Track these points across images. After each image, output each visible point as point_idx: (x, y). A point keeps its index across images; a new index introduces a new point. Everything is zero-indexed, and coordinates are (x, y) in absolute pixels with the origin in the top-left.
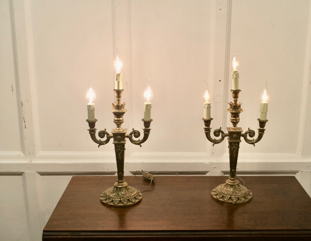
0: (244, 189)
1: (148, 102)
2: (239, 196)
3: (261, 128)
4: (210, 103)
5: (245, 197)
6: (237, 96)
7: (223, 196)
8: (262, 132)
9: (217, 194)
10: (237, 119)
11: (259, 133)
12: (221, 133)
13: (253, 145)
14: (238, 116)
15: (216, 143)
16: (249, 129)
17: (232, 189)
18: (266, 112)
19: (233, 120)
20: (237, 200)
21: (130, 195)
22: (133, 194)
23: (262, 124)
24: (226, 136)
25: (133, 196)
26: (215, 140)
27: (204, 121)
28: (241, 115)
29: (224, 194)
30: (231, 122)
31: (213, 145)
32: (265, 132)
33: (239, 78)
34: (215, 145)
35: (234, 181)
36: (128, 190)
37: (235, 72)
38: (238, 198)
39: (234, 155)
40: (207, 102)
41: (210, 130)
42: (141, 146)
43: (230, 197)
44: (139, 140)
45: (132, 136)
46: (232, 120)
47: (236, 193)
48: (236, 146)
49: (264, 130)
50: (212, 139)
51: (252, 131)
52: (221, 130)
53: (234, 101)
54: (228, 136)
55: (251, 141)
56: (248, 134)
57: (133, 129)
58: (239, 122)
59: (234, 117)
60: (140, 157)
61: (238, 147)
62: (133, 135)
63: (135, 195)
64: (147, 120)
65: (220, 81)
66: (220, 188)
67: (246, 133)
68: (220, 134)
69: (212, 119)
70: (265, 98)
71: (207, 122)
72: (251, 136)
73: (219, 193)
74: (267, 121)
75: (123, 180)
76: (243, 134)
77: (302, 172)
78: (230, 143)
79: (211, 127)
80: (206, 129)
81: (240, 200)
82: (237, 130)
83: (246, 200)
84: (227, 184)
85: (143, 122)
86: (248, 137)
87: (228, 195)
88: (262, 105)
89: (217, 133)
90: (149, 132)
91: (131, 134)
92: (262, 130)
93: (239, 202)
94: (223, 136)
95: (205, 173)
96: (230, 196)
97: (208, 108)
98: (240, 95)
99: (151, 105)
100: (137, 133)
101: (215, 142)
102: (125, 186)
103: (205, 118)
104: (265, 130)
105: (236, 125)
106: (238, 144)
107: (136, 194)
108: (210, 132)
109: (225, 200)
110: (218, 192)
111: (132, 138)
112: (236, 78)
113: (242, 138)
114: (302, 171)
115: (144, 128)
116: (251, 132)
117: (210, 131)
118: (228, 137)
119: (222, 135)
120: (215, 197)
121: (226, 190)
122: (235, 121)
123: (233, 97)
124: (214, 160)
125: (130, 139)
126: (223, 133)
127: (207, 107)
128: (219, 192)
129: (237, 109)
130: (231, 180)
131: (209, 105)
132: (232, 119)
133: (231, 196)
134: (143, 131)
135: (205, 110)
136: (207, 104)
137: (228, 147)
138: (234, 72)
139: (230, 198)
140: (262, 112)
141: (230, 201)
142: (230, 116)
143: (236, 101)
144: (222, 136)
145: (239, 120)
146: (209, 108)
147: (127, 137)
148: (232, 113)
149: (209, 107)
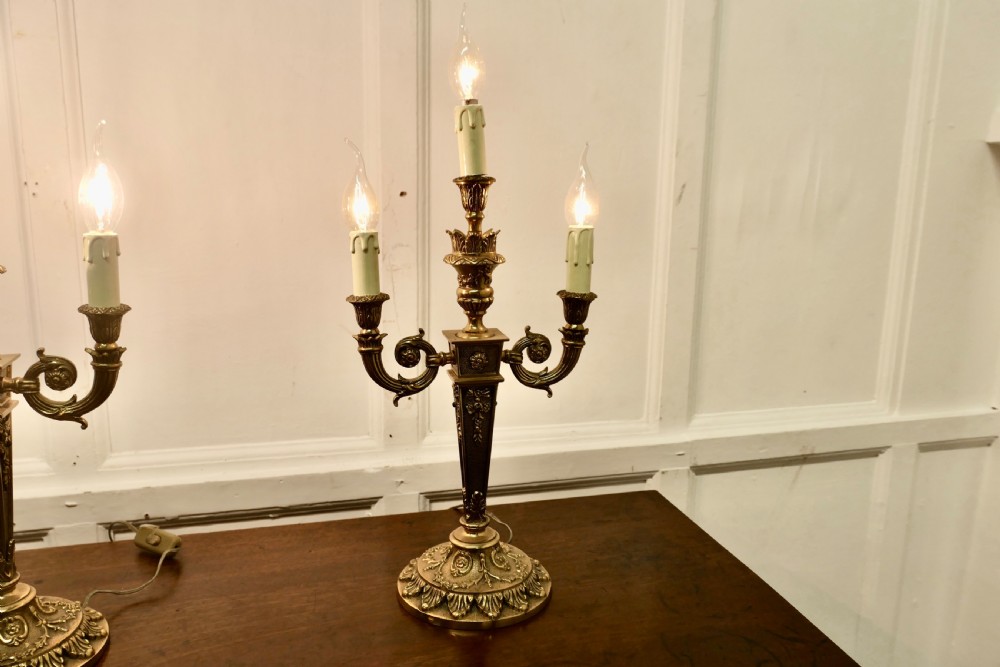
0: (520, 562)
1: (101, 226)
2: (506, 593)
3: (574, 326)
4: (373, 231)
5: (527, 592)
6: (479, 202)
7: (444, 601)
8: (574, 340)
9: (421, 592)
10: (483, 292)
11: (564, 344)
12: (423, 354)
13: (546, 392)
14: (488, 281)
15: (408, 393)
16: (528, 329)
17: (475, 569)
18: (588, 262)
19: (467, 296)
20: (501, 610)
21: (39, 645)
22: (57, 639)
23: (576, 306)
24: (443, 363)
25: (59, 645)
26: (402, 380)
27: (354, 304)
28: (496, 275)
29: (448, 592)
30: (462, 304)
31: (396, 402)
32: (587, 339)
33: (485, 128)
34: (403, 401)
35: (480, 535)
36: (35, 620)
37: (468, 102)
38: (505, 602)
39: (478, 433)
40: (364, 228)
41: (380, 340)
42: (84, 426)
43: (474, 600)
44: (74, 397)
45: (37, 384)
46: (462, 296)
47: (493, 580)
48: (483, 398)
49: (584, 332)
50: (391, 379)
51: (538, 340)
52: (425, 338)
53: (470, 220)
54: (453, 361)
55: (538, 375)
56: (525, 352)
57: (40, 353)
58: (490, 303)
59: (473, 285)
60: (138, 470)
61: (493, 403)
62: (42, 377)
63: (67, 639)
64: (100, 307)
65: (402, 194)
66: (430, 565)
67: (518, 349)
68: (419, 357)
69: (386, 297)
70: (582, 210)
71: (369, 311)
72: (538, 358)
73: (428, 587)
74: (593, 297)
75: (9, 579)
76: (506, 351)
77: (663, 473)
78: (461, 389)
79: (381, 328)
80: (363, 340)
81: (513, 607)
82: (486, 337)
83: (535, 605)
84: (456, 547)
85: (85, 318)
86: (528, 364)
87: (463, 593)
88: (575, 235)
89: (408, 352)
90: (118, 361)
91: (32, 374)
92: (575, 330)
93: (509, 615)
94: (433, 362)
95: (366, 504)
96: (471, 598)
97: (366, 251)
98: (490, 195)
99: (115, 239)
100: (62, 370)
101: (403, 389)
102: (22, 604)
103: (359, 291)
104: (587, 330)
105: (482, 316)
106: (492, 388)
107: (74, 634)
108: (380, 351)
109: (456, 614)
110: (423, 584)
111: (38, 389)
112: (473, 128)
113: (505, 369)
114: (664, 470)
115: (92, 344)
116: (535, 344)
117: (381, 347)
118: (448, 367)
119: (427, 358)
120: (411, 603)
121: (452, 574)
122: (476, 300)
123: (466, 208)
124: (397, 460)
125: (29, 399)
126: (430, 350)
127: (363, 246)
128: (427, 583)
129: (483, 251)
130: (469, 531)
131: (371, 238)
132: (464, 292)
133: (476, 595)
134: (91, 359)
135: (356, 262)
136: (363, 235)
137: (454, 405)
138: (464, 103)
139: (474, 604)
140: (575, 261)
141: (474, 618)
142: (457, 284)
143: (475, 222)
144: (428, 363)
145: (491, 295)
146: (371, 250)
147: (17, 388)
148: (464, 269)
149: (371, 248)
